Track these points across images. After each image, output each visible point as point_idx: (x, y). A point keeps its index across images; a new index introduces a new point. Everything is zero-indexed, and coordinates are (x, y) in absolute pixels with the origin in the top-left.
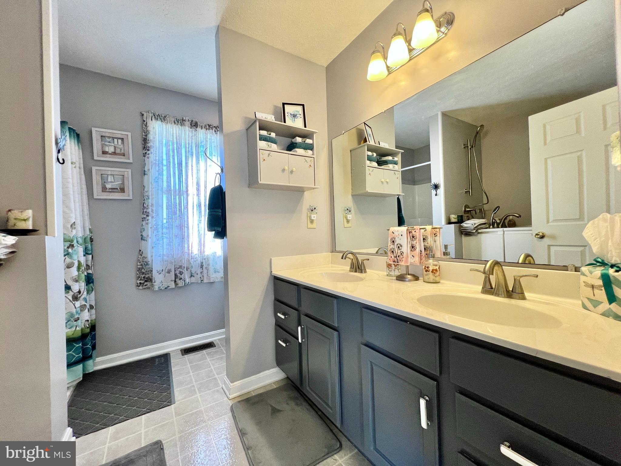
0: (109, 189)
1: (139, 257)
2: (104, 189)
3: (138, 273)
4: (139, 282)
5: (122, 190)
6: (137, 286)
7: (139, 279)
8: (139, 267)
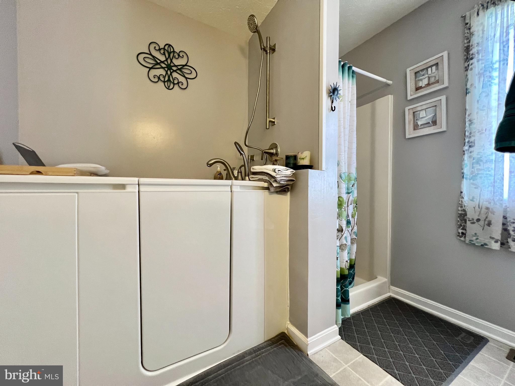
0: (421, 125)
1: (460, 201)
2: (416, 127)
3: (459, 219)
4: (460, 231)
5: (434, 123)
6: (458, 236)
7: (461, 227)
8: (460, 212)
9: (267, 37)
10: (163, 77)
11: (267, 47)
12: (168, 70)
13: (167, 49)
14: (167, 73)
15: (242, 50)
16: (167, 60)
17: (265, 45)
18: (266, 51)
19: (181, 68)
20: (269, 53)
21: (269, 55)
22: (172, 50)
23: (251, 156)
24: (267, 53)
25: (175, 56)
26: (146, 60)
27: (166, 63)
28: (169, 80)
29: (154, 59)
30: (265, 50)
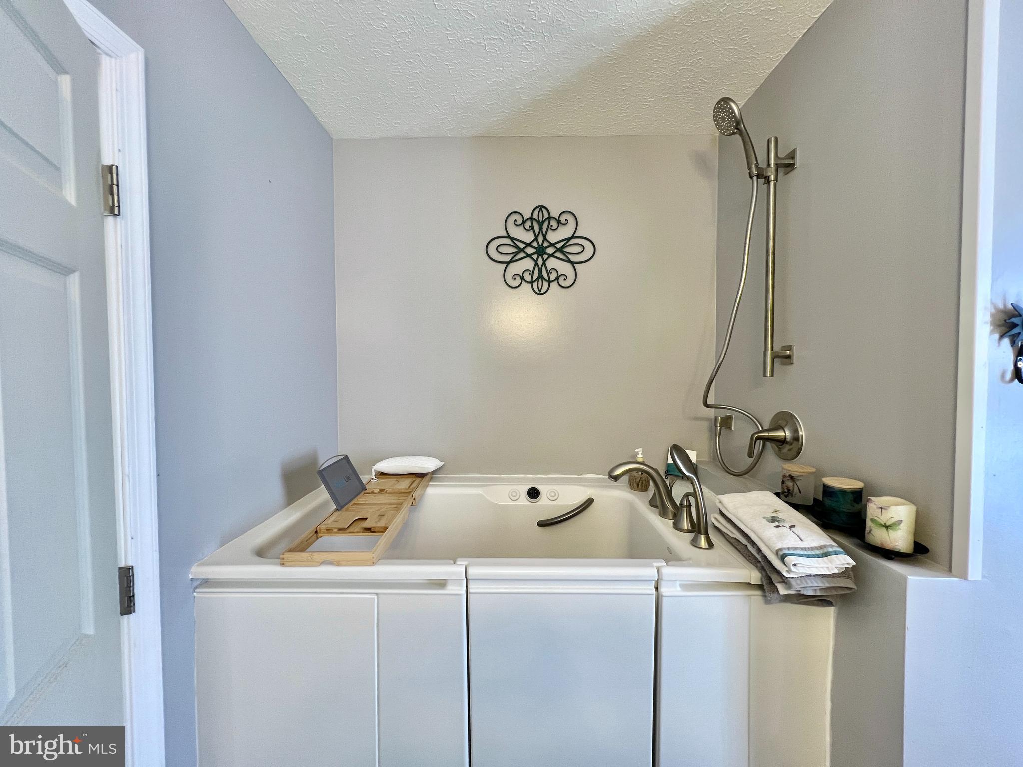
9: (768, 140)
10: (530, 274)
11: (769, 165)
12: (538, 258)
13: (537, 218)
14: (536, 264)
15: (701, 161)
16: (536, 239)
17: (763, 165)
18: (767, 180)
19: (563, 247)
20: (776, 179)
21: (775, 185)
22: (546, 216)
23: (722, 419)
24: (769, 182)
25: (552, 226)
26: (501, 249)
27: (535, 244)
28: (541, 276)
29: (513, 244)
30: (762, 176)
